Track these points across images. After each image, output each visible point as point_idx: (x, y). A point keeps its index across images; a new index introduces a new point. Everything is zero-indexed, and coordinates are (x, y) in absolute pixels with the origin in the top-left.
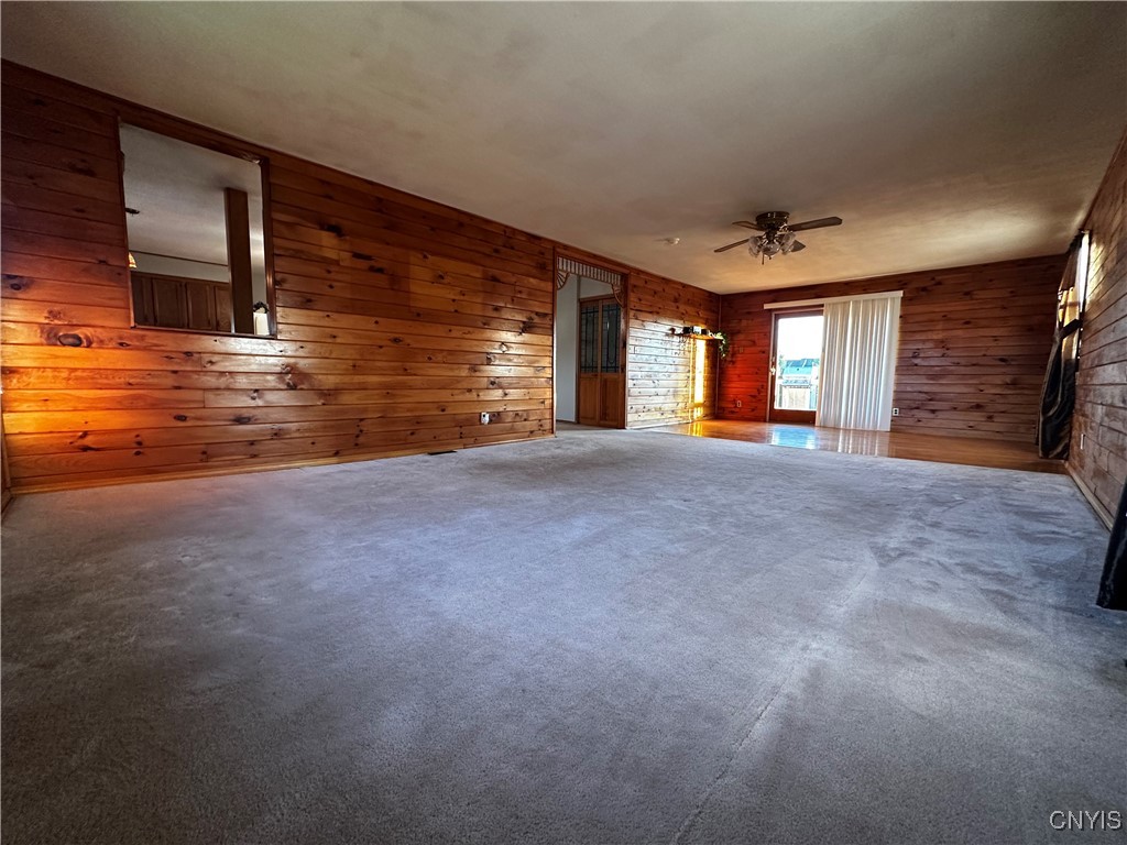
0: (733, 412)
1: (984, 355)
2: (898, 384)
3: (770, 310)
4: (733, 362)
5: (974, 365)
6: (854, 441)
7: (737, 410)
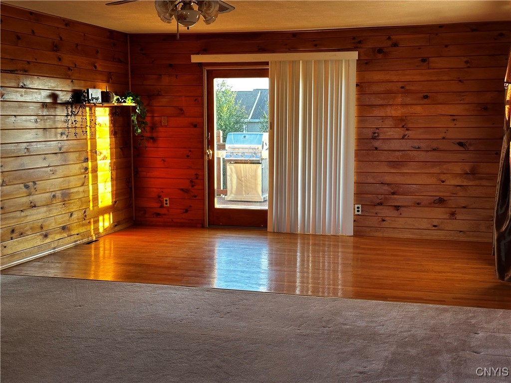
0: (158, 214)
1: (444, 138)
2: (358, 173)
3: (200, 65)
4: (153, 139)
5: (434, 150)
6: (314, 257)
7: (163, 211)
